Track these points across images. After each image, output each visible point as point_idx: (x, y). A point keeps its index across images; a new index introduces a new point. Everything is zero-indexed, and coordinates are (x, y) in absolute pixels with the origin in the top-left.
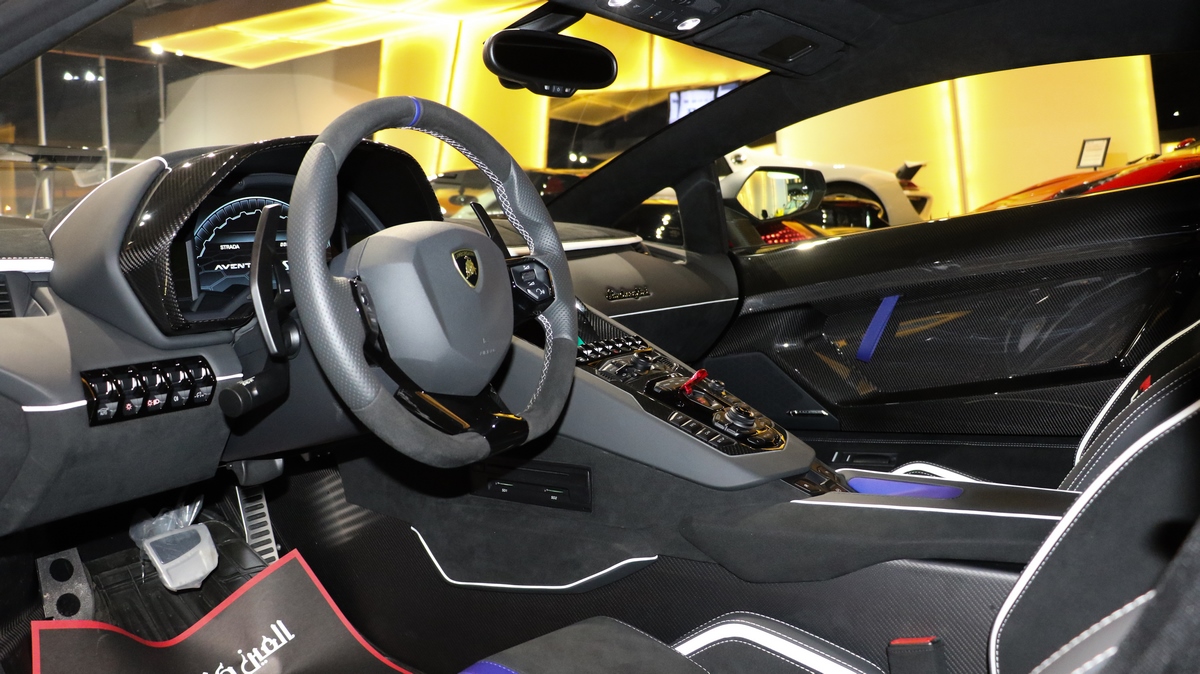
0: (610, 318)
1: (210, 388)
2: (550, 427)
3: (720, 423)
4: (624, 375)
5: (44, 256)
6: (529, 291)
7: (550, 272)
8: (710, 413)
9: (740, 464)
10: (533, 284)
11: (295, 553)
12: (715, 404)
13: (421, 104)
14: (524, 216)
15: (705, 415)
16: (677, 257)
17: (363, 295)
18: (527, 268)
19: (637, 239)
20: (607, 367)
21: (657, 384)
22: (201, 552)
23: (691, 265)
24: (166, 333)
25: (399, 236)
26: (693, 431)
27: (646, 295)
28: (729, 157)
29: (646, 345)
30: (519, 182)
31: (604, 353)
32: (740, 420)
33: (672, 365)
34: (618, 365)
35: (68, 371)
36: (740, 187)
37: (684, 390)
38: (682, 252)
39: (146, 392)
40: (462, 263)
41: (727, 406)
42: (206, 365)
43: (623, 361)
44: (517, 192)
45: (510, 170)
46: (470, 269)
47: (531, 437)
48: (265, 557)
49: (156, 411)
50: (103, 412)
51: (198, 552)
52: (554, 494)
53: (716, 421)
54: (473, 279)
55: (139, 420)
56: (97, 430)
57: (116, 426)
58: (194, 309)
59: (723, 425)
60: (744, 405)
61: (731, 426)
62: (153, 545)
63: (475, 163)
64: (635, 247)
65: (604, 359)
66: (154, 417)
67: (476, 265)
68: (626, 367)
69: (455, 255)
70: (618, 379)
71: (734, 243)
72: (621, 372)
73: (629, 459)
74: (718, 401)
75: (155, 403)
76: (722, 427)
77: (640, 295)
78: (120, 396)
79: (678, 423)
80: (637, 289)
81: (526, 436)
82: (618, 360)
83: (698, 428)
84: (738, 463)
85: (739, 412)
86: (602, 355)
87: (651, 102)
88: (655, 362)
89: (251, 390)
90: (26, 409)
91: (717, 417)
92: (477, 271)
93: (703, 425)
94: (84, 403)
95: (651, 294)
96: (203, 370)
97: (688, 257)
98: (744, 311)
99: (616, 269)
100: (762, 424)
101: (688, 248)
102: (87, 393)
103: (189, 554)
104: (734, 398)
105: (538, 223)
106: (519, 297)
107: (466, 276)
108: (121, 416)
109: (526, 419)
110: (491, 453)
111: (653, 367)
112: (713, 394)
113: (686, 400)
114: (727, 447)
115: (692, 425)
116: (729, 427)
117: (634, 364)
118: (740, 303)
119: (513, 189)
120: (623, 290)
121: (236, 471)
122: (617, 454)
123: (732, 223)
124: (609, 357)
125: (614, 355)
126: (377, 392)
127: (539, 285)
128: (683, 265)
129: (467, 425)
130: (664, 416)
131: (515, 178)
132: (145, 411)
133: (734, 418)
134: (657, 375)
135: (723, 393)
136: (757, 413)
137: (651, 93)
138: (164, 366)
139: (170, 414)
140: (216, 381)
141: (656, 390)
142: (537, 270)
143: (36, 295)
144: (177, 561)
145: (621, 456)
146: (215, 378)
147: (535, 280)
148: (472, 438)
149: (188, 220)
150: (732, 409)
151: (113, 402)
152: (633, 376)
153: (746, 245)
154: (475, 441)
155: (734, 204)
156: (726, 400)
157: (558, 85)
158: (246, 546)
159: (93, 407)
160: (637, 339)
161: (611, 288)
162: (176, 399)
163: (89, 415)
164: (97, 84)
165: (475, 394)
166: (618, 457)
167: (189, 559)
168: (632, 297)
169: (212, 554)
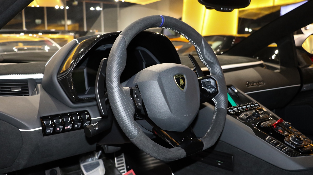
0: (245, 94)
1: (89, 122)
2: (213, 144)
3: (287, 142)
4: (249, 119)
5: (41, 73)
6: (208, 89)
7: (217, 82)
8: (284, 137)
9: (295, 161)
10: (210, 87)
11: (132, 171)
12: (286, 133)
13: (164, 18)
14: (207, 60)
15: (281, 138)
16: (276, 69)
17: (136, 94)
18: (207, 80)
19: (261, 62)
20: (242, 116)
21: (262, 124)
22: (99, 169)
23: (282, 72)
24: (73, 102)
25: (153, 70)
26: (275, 145)
27: (262, 84)
28: (303, 29)
29: (260, 106)
30: (205, 47)
31: (242, 110)
32: (296, 141)
33: (269, 115)
34: (246, 115)
35: (36, 117)
36: (304, 41)
37: (273, 126)
38: (278, 67)
39: (64, 124)
40: (178, 80)
41: (291, 134)
42: (88, 114)
43: (249, 113)
44: (204, 51)
45: (202, 42)
46: (181, 82)
47: (204, 149)
48: (121, 171)
49: (68, 130)
50: (48, 131)
51: (98, 169)
52: (220, 163)
53: (286, 141)
54: (183, 87)
55: (62, 134)
56: (46, 137)
57: (53, 136)
58: (86, 93)
59: (289, 143)
60: (299, 133)
61: (292, 144)
62: (84, 166)
63: (188, 40)
64: (261, 65)
65: (242, 112)
66: (68, 132)
67: (184, 81)
68: (250, 116)
69: (175, 77)
70: (246, 121)
71: (299, 63)
72: (247, 118)
73: (249, 154)
74: (288, 132)
75: (68, 127)
76: (288, 144)
77: (260, 84)
78: (55, 126)
79: (269, 141)
80: (259, 82)
81: (203, 148)
82: (247, 113)
83: (278, 144)
84: (294, 160)
85: (296, 137)
86: (241, 111)
87: (274, 10)
88: (262, 114)
89: (95, 128)
90: (20, 130)
91: (286, 139)
92: (185, 83)
93: (280, 142)
94: (41, 128)
95: (265, 84)
96: (87, 115)
97: (281, 69)
98: (302, 90)
99: (252, 74)
100: (306, 143)
101: (281, 65)
102: (42, 125)
103: (95, 170)
104: (295, 130)
105: (213, 63)
106: (203, 92)
107: (179, 85)
108: (55, 132)
109: (203, 141)
110: (187, 155)
111: (261, 116)
112: (286, 128)
113: (273, 131)
114: (289, 153)
115: (275, 142)
116: (291, 144)
117: (254, 115)
118: (301, 87)
119: (203, 50)
120: (253, 83)
121: (104, 148)
122: (244, 151)
123: (300, 56)
124: (243, 112)
125: (246, 111)
126: (138, 133)
127: (212, 87)
128: (279, 72)
129: (178, 144)
130: (263, 137)
131: (204, 45)
132: (64, 131)
133: (294, 139)
134: (262, 119)
135: (290, 128)
136: (304, 137)
137: (274, 7)
138: (72, 115)
139: (74, 131)
140: (91, 120)
141: (261, 126)
142: (212, 81)
143: (36, 87)
144: (91, 172)
145: (245, 152)
146: (91, 118)
147: (211, 85)
148: (179, 150)
149: (78, 63)
150: (293, 136)
151: (52, 127)
152: (252, 120)
153: (305, 64)
154: (180, 151)
155: (301, 49)
156: (291, 131)
157: (226, 8)
158: (115, 167)
159: (44, 130)
160: (256, 103)
161: (249, 82)
162: (76, 126)
163: (43, 133)
164: (100, 11)
165: (183, 131)
166: (244, 152)
167: (95, 171)
168: (257, 85)
169: (103, 170)
